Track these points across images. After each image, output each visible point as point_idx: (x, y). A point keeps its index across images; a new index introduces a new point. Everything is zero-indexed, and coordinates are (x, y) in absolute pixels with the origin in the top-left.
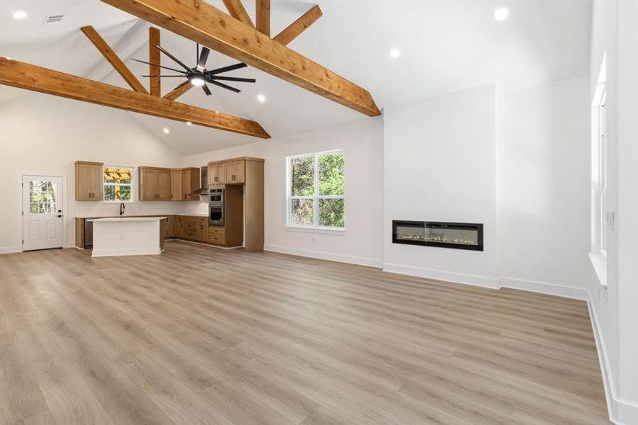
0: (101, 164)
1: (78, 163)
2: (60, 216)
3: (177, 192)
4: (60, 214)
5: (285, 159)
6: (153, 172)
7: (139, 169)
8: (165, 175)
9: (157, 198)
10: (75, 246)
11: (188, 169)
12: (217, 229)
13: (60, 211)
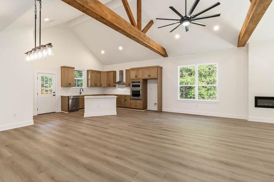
0: (74, 68)
1: (62, 67)
2: (54, 95)
3: (104, 83)
4: (54, 94)
5: (178, 67)
6: (94, 73)
7: (88, 71)
8: (98, 74)
9: (96, 86)
10: (61, 111)
11: (111, 72)
12: (136, 101)
13: (54, 93)
